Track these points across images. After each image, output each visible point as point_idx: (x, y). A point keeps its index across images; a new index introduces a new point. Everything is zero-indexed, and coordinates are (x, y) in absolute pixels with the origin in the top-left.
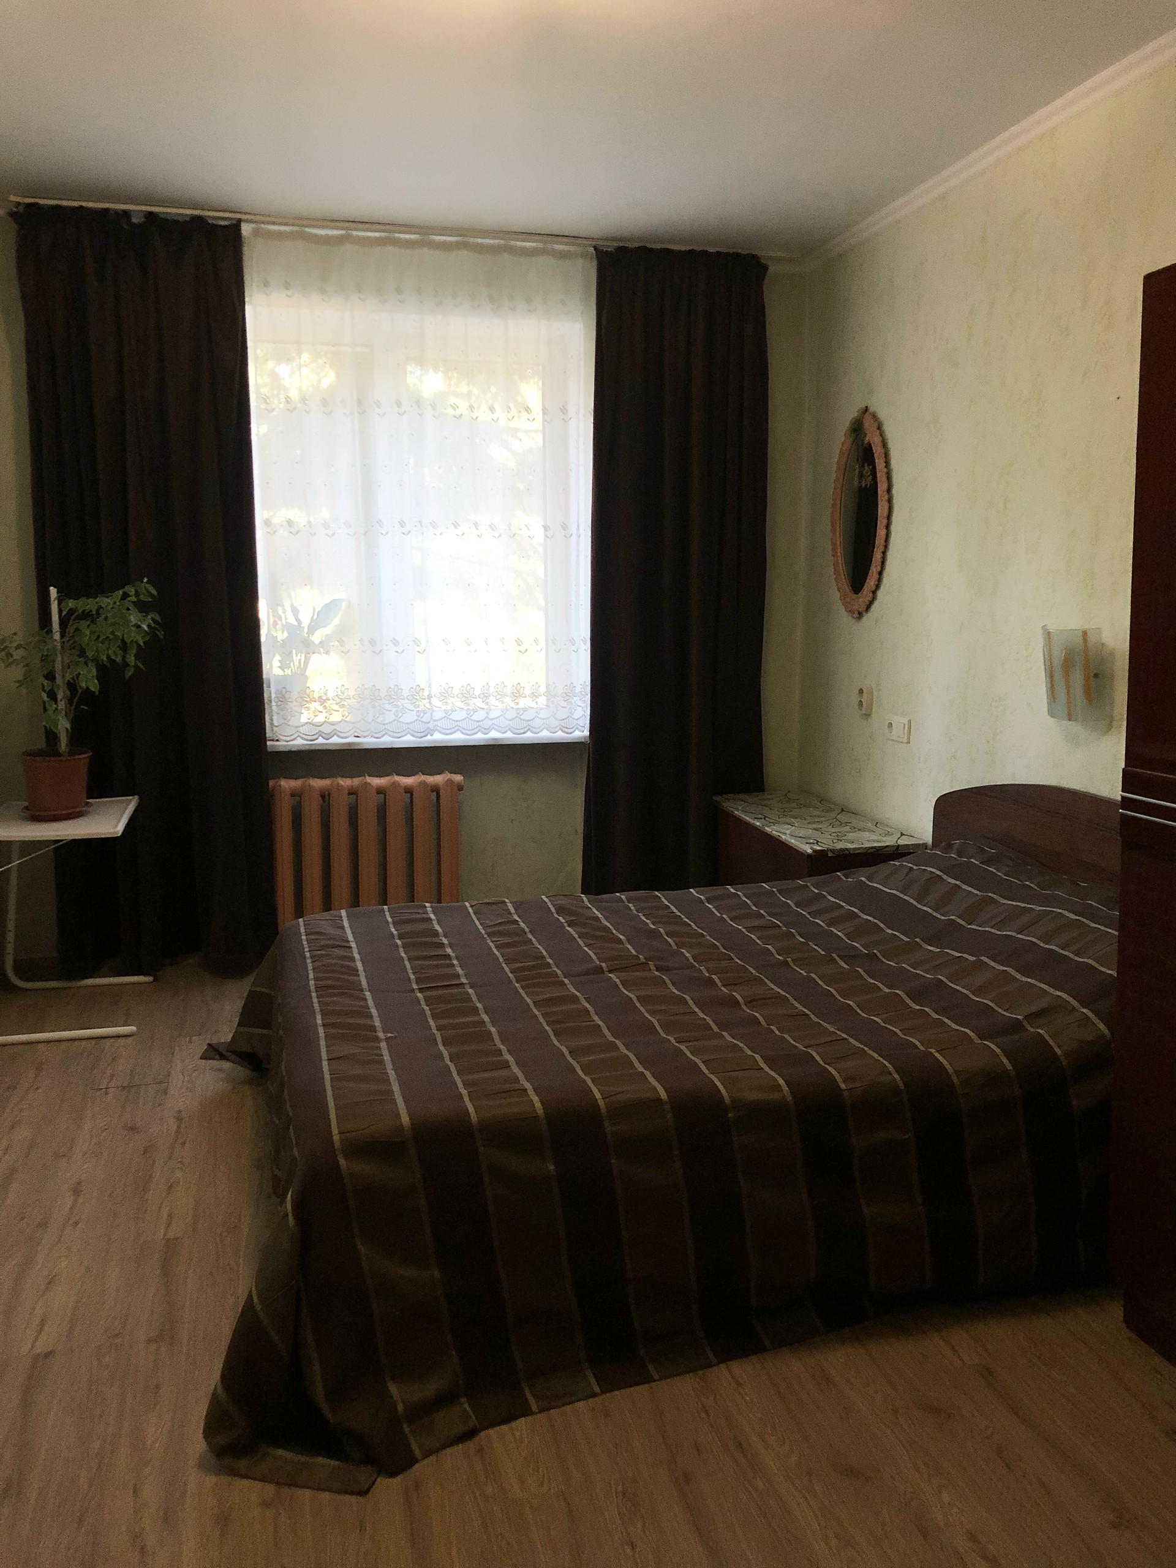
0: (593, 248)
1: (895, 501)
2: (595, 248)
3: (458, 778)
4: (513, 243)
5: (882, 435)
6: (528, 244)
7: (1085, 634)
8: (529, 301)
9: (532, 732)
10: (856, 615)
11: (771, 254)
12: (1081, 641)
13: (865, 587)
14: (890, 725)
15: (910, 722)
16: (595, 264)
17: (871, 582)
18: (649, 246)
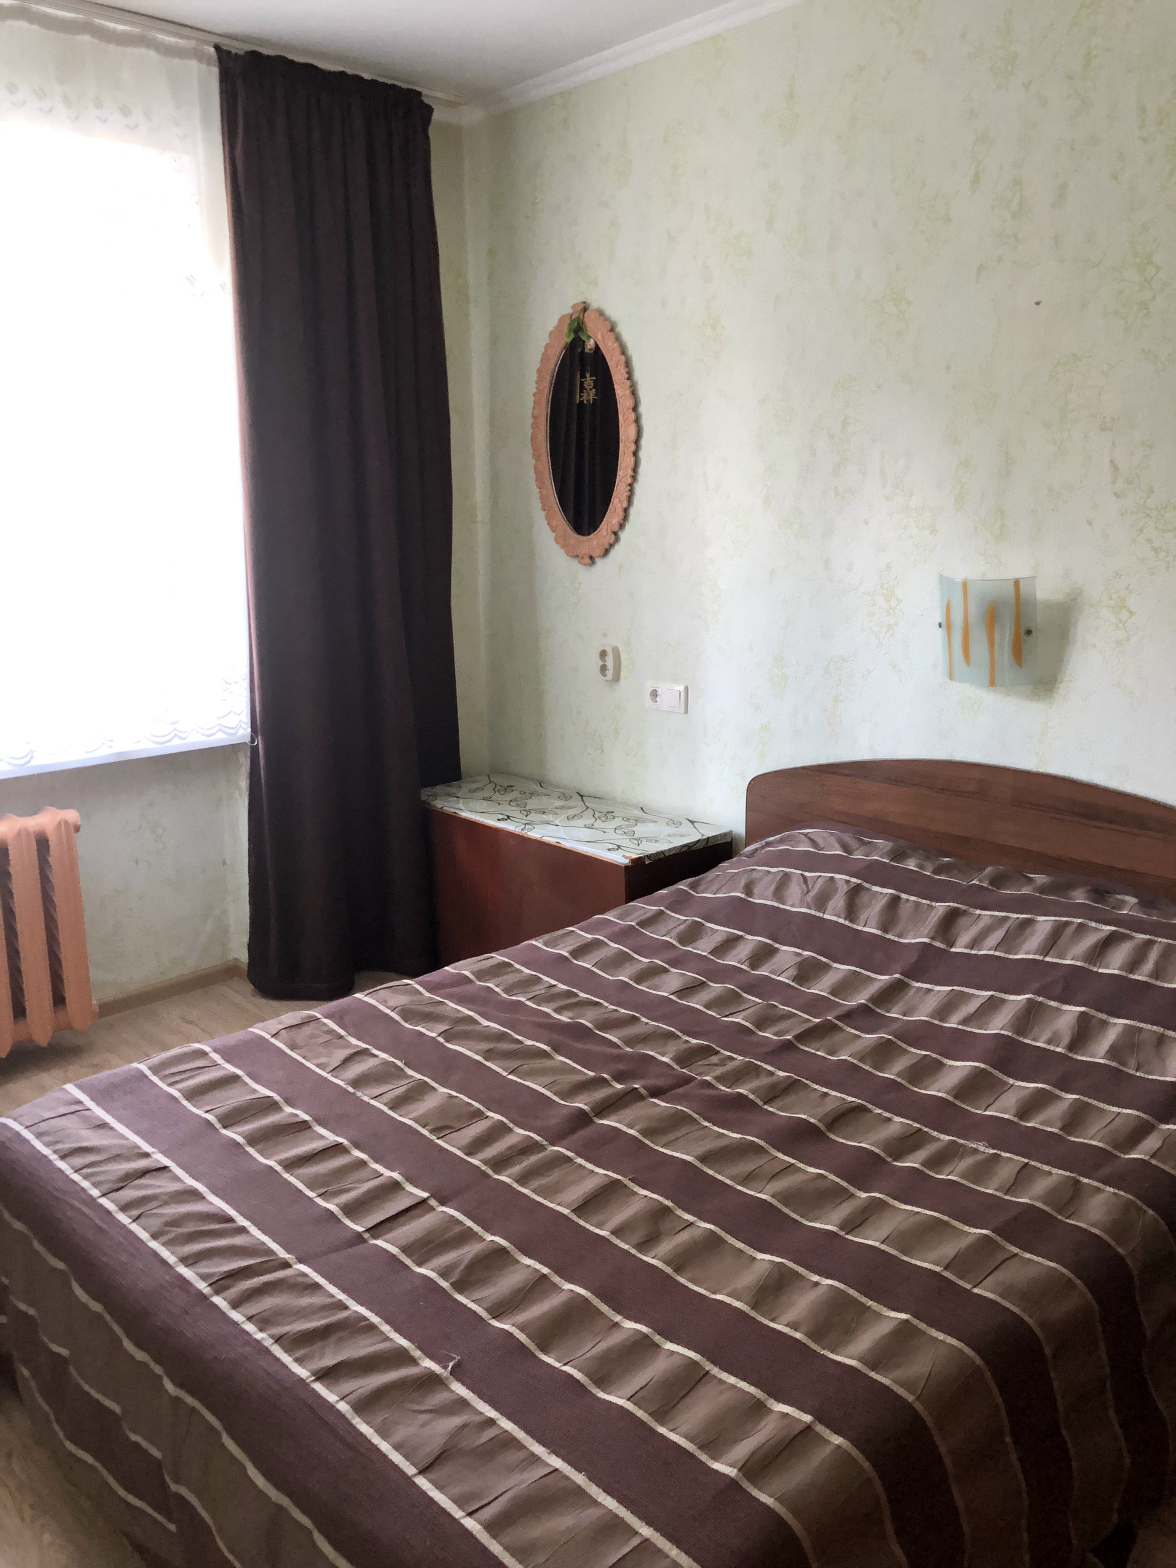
0: (212, 50)
1: (645, 422)
2: (217, 48)
3: (71, 815)
4: (98, 21)
5: (618, 338)
6: (120, 27)
7: (1017, 583)
8: (125, 111)
9: (180, 738)
10: (588, 561)
11: (438, 95)
12: (1013, 593)
13: (603, 525)
14: (654, 694)
15: (687, 689)
16: (215, 71)
17: (612, 518)
18: (291, 57)
